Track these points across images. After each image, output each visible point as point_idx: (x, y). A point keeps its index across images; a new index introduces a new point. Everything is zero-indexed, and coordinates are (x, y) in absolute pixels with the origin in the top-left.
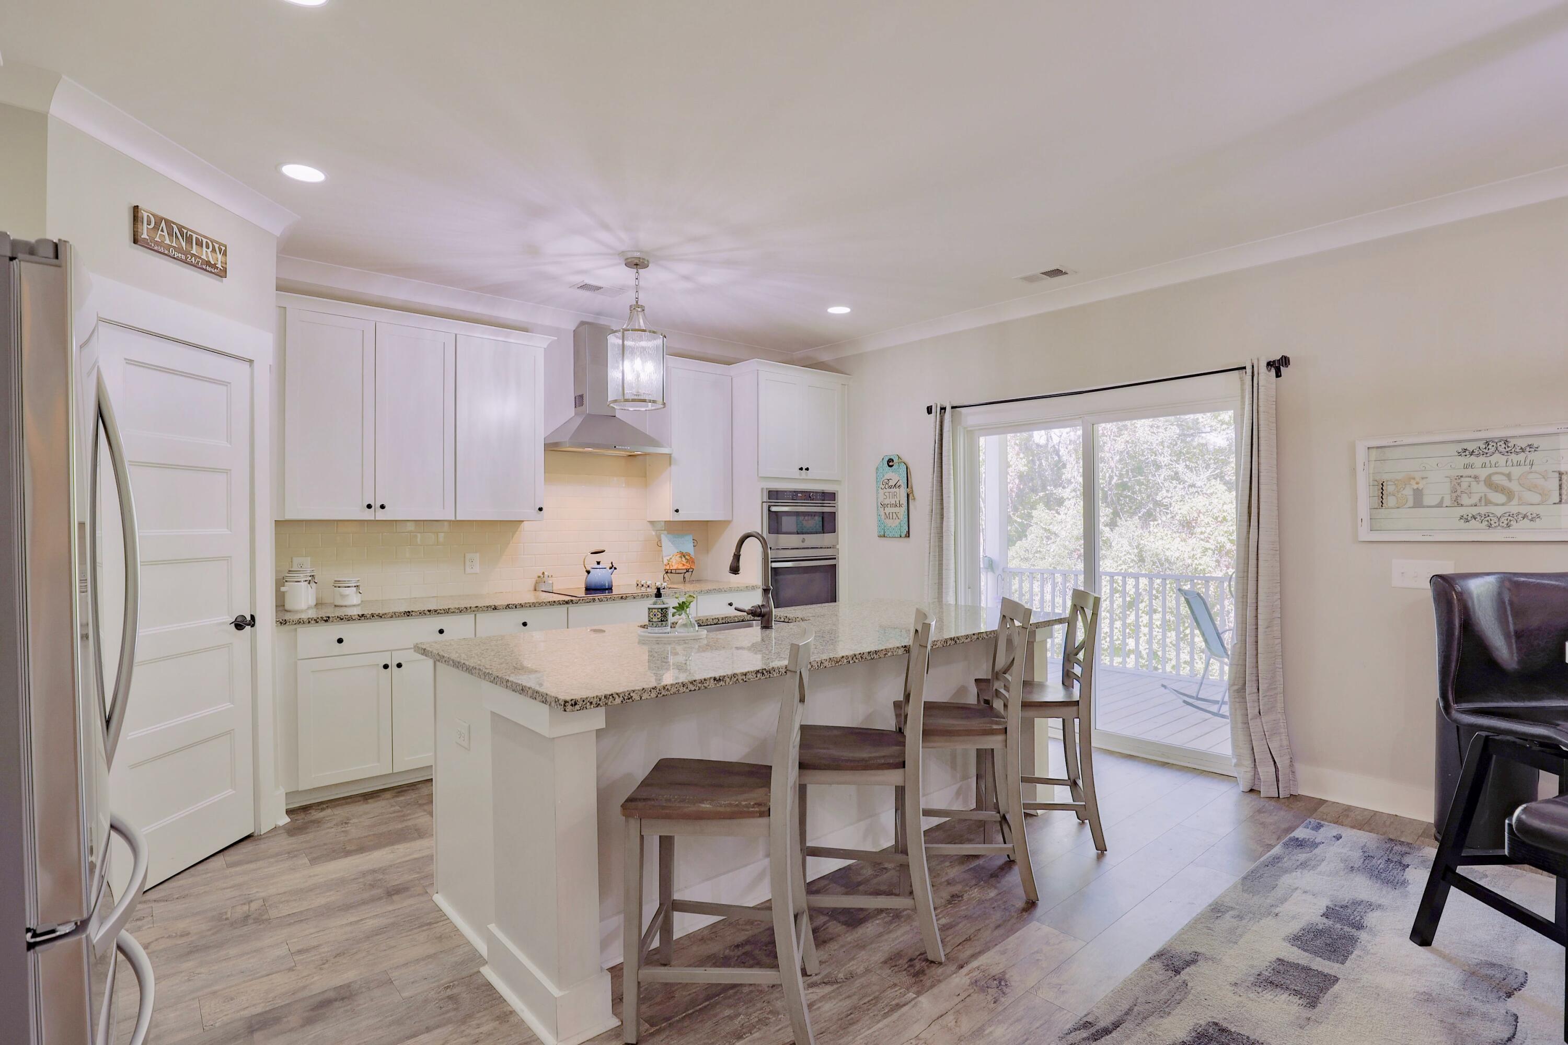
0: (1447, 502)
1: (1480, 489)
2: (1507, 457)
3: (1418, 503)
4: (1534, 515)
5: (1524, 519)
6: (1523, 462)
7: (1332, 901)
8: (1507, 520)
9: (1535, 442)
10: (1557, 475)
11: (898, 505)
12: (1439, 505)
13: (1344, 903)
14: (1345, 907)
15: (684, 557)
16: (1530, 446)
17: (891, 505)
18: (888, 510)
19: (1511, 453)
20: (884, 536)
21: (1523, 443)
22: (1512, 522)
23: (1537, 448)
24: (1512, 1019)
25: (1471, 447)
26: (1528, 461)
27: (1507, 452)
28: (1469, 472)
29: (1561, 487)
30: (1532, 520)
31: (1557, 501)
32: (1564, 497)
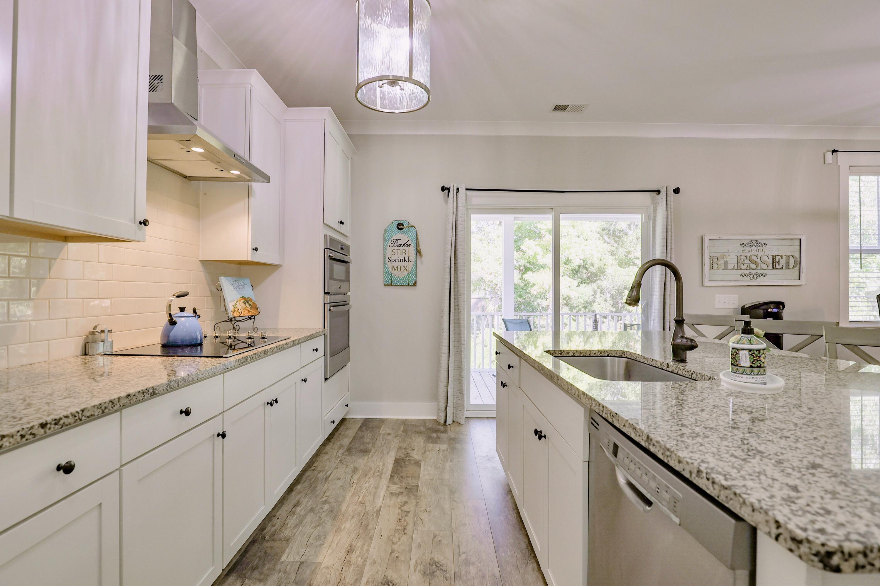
0: (736, 268)
1: (747, 262)
2: (757, 248)
3: (725, 267)
4: (765, 274)
5: (762, 275)
6: (762, 250)
8: (756, 276)
9: (766, 242)
10: (772, 257)
11: (407, 260)
12: (733, 269)
15: (248, 302)
16: (764, 243)
17: (400, 260)
18: (395, 264)
20: (391, 285)
21: (762, 242)
22: (758, 277)
23: (767, 244)
25: (746, 242)
27: (757, 246)
28: (743, 254)
29: (773, 262)
30: (764, 276)
31: (772, 268)
32: (775, 267)
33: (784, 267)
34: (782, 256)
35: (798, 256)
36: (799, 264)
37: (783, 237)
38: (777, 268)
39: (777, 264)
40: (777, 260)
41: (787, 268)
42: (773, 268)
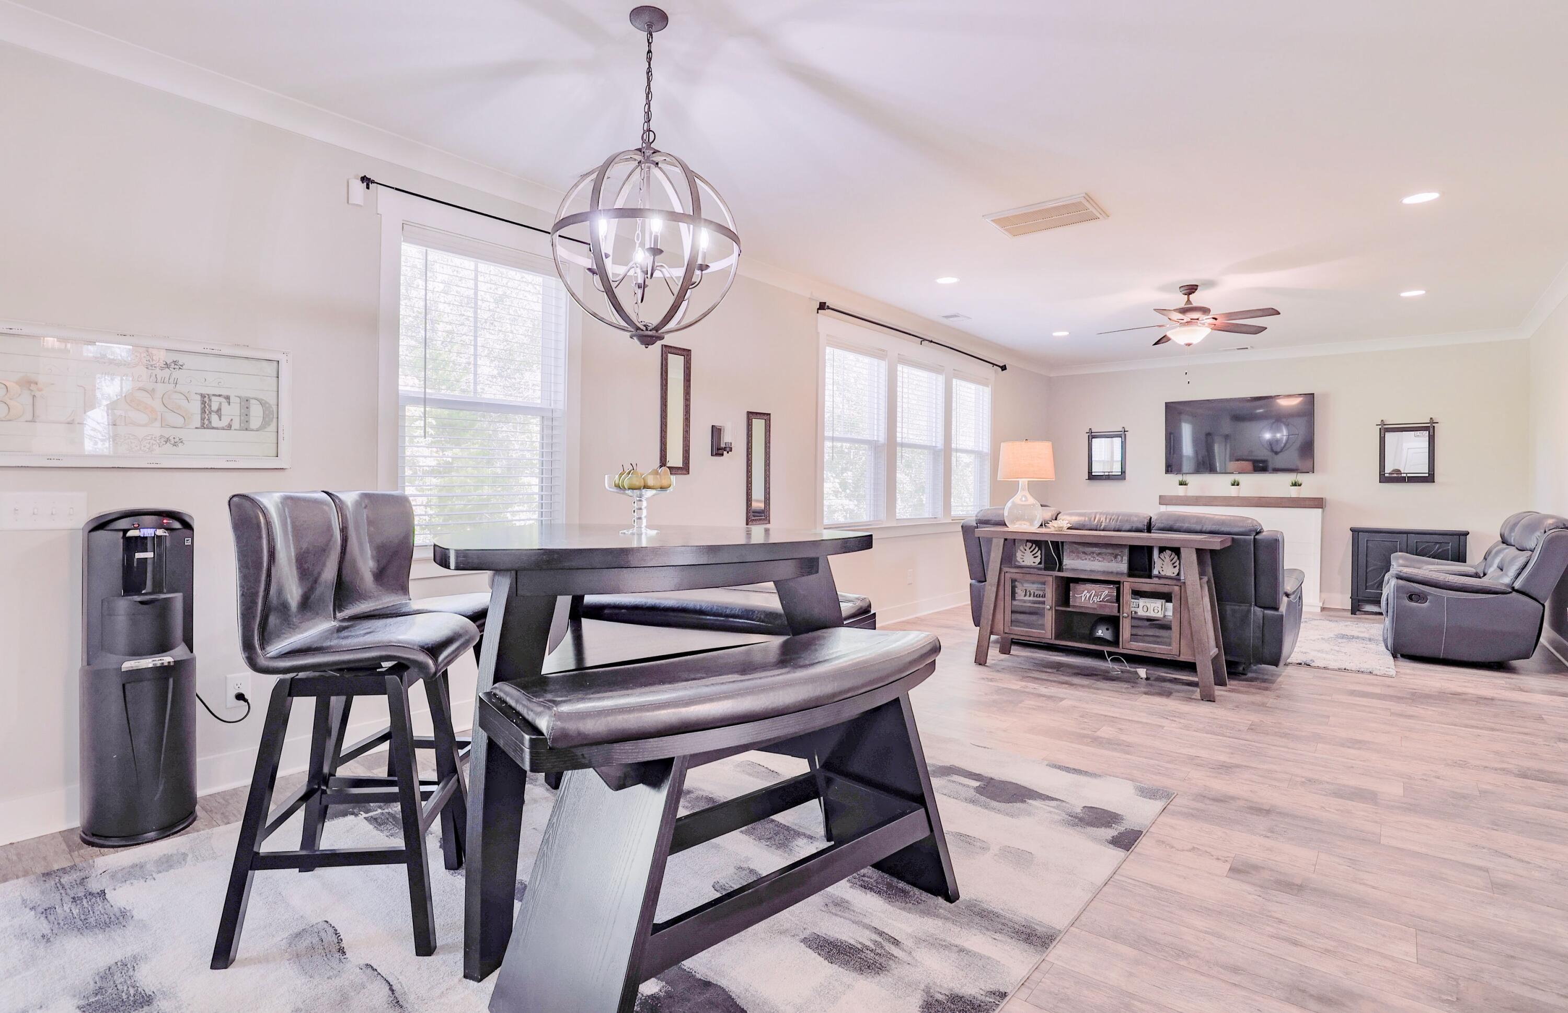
2: (151, 371)
4: (177, 440)
5: (166, 443)
6: (167, 379)
7: (74, 996)
8: (149, 443)
9: (182, 359)
10: (199, 397)
13: (92, 986)
14: (99, 991)
16: (175, 362)
19: (155, 367)
21: (168, 358)
22: (154, 446)
23: (182, 366)
24: (369, 971)
26: (171, 380)
27: (152, 366)
29: (203, 411)
30: (175, 444)
31: (199, 425)
32: (206, 422)
33: (236, 425)
34: (228, 398)
35: (273, 402)
36: (275, 420)
37: (225, 351)
38: (214, 424)
39: (214, 418)
40: (215, 407)
41: (245, 427)
42: (203, 426)
